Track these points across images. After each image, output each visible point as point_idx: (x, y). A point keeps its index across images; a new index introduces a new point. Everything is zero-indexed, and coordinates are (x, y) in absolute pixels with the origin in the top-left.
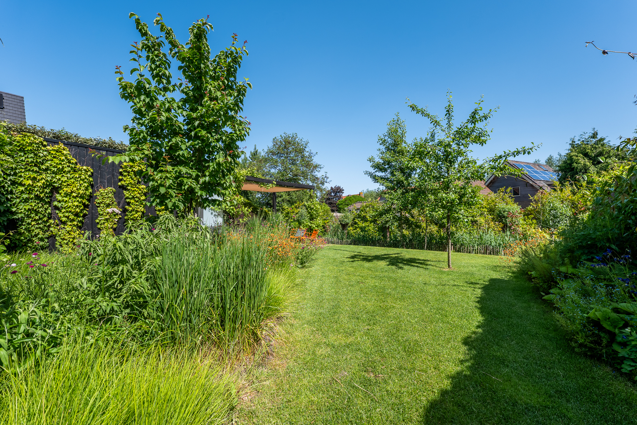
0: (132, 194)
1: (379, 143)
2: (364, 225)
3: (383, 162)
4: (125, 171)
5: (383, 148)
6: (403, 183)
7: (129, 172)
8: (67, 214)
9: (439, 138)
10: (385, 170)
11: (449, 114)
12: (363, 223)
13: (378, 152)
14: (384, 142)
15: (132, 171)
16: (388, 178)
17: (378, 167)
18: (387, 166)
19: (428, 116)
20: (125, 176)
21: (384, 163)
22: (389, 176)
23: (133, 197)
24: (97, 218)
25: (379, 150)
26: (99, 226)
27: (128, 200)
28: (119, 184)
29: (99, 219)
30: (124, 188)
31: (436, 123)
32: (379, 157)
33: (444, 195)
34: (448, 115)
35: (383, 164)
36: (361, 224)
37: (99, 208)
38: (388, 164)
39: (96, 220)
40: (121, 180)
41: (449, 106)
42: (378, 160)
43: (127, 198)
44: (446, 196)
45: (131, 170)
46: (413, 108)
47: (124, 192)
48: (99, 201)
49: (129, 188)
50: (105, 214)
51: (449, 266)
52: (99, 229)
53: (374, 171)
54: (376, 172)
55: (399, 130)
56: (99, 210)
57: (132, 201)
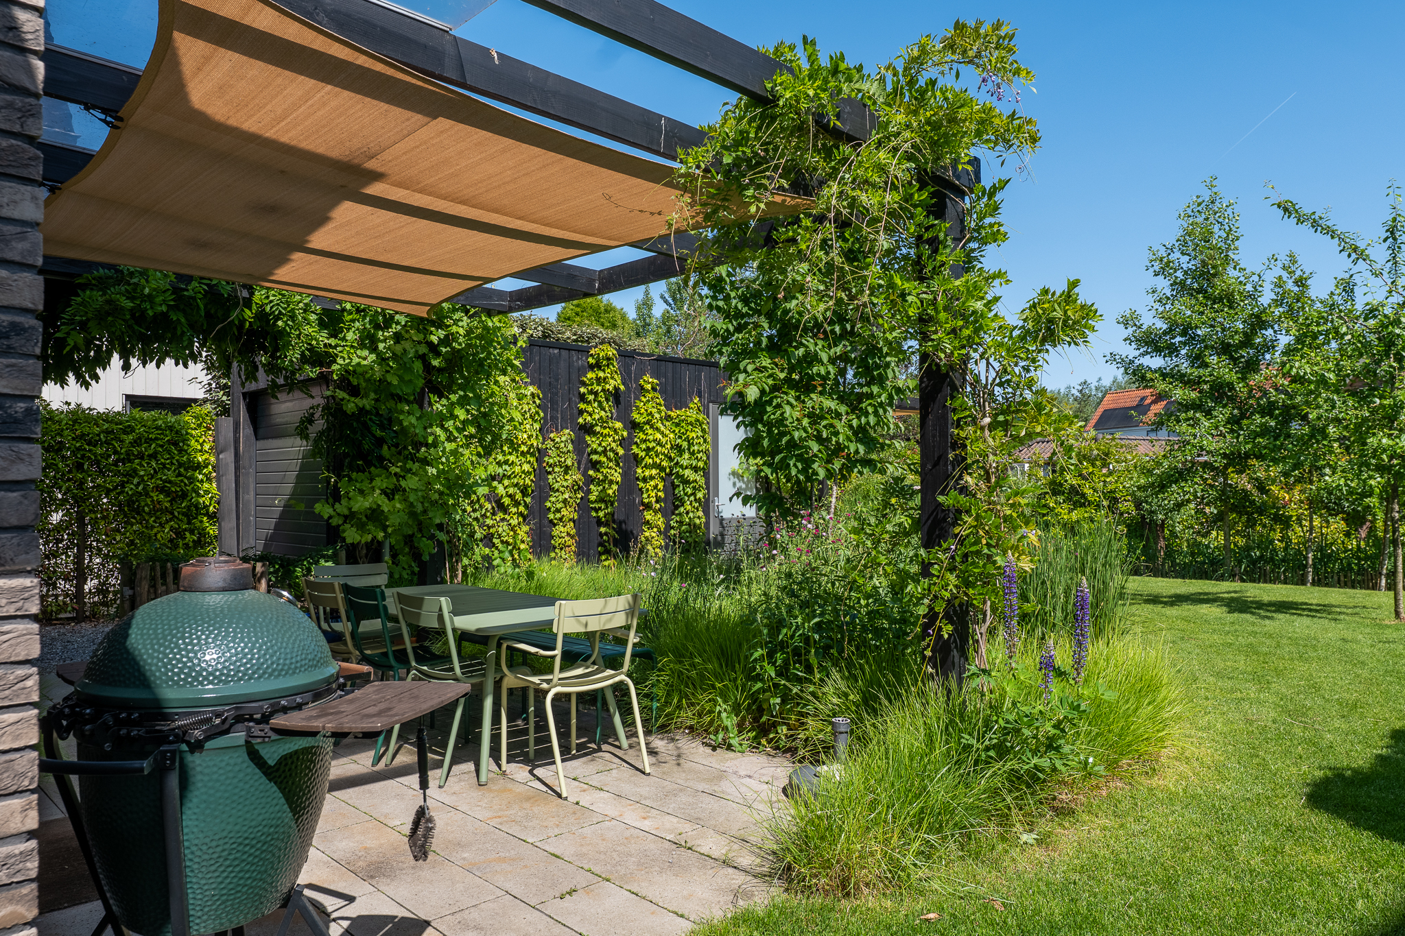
0: (603, 444)
1: (1151, 270)
2: (1075, 516)
3: (1165, 327)
4: (591, 392)
5: (1163, 285)
6: (1232, 388)
7: (596, 394)
8: (511, 490)
9: (1369, 298)
10: (1172, 350)
11: (1395, 239)
12: (1070, 511)
13: (1150, 300)
14: (1166, 267)
15: (603, 390)
16: (1183, 375)
17: (1150, 342)
18: (1178, 339)
19: (1332, 233)
20: (589, 403)
21: (1171, 330)
22: (1185, 366)
23: (605, 452)
24: (546, 499)
25: (1154, 292)
26: (551, 516)
27: (595, 457)
28: (581, 420)
29: (553, 499)
30: (588, 429)
31: (1357, 253)
32: (1154, 312)
33: (1385, 441)
34: (1391, 240)
35: (1165, 333)
36: (1066, 513)
37: (550, 477)
38: (1184, 333)
39: (545, 502)
40: (581, 412)
41: (1394, 220)
42: (1152, 321)
43: (595, 452)
44: (1391, 443)
45: (600, 388)
46: (1286, 210)
47: (588, 438)
48: (551, 461)
49: (598, 429)
50: (562, 489)
51: (1397, 614)
52: (551, 521)
53: (1137, 353)
54: (1143, 355)
55: (1216, 228)
56: (550, 480)
57: (604, 459)
